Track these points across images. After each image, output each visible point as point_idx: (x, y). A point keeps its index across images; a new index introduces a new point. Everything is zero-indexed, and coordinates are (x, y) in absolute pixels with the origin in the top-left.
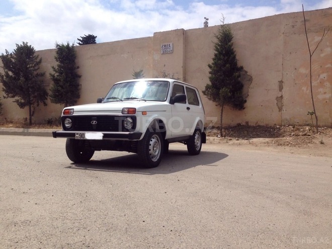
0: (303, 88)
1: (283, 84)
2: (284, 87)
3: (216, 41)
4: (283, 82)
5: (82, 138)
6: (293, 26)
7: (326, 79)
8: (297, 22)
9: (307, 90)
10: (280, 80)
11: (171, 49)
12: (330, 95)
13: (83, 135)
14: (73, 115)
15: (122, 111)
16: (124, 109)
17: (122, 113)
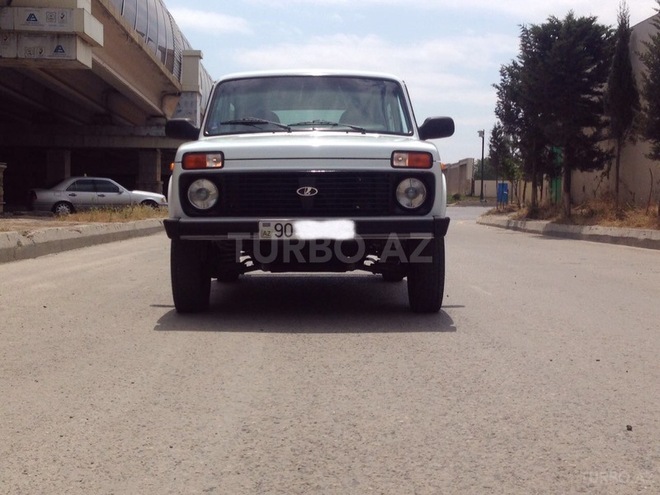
5: (283, 238)
13: (288, 227)
14: (224, 169)
15: (392, 159)
16: (396, 155)
17: (392, 165)
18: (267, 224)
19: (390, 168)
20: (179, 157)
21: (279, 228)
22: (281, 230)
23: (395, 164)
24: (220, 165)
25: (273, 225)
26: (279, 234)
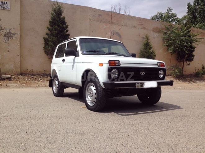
5: (142, 87)
6: (94, 16)
8: (95, 14)
13: (143, 84)
14: (121, 66)
16: (158, 63)
17: (158, 66)
18: (138, 84)
24: (119, 65)
25: (140, 84)
26: (141, 86)
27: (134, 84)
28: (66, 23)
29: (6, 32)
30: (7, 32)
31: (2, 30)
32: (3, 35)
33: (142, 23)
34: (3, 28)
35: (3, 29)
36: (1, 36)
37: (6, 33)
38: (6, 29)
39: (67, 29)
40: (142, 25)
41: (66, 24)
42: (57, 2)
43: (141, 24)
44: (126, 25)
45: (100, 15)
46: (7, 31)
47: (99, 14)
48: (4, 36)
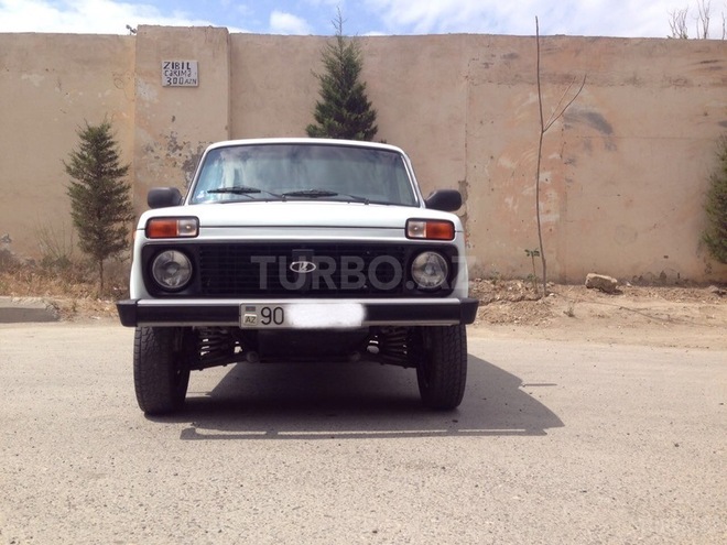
0: (507, 200)
1: (468, 188)
2: (470, 195)
3: (325, 72)
4: (467, 184)
5: (272, 325)
6: (487, 65)
7: (549, 182)
8: (493, 56)
9: (514, 205)
10: (462, 179)
11: (194, 76)
12: (558, 216)
13: (278, 312)
14: (199, 238)
15: (406, 229)
16: (411, 224)
17: (407, 236)
18: (251, 309)
19: (405, 239)
20: (142, 223)
21: (266, 313)
22: (270, 316)
23: (410, 234)
24: (194, 233)
25: (259, 310)
26: (267, 320)
27: (234, 312)
28: (370, 104)
29: (188, 154)
30: (193, 156)
31: (178, 151)
32: (182, 165)
33: (716, 61)
34: (180, 143)
35: (181, 148)
36: (175, 169)
37: (190, 158)
38: (189, 147)
39: (373, 126)
40: (719, 68)
41: (371, 109)
42: (340, 39)
43: (712, 68)
44: (634, 81)
45: (512, 56)
46: (191, 152)
47: (507, 53)
48: (183, 168)
